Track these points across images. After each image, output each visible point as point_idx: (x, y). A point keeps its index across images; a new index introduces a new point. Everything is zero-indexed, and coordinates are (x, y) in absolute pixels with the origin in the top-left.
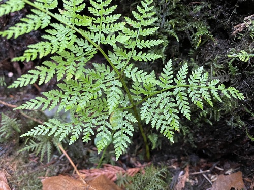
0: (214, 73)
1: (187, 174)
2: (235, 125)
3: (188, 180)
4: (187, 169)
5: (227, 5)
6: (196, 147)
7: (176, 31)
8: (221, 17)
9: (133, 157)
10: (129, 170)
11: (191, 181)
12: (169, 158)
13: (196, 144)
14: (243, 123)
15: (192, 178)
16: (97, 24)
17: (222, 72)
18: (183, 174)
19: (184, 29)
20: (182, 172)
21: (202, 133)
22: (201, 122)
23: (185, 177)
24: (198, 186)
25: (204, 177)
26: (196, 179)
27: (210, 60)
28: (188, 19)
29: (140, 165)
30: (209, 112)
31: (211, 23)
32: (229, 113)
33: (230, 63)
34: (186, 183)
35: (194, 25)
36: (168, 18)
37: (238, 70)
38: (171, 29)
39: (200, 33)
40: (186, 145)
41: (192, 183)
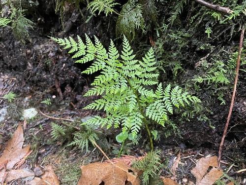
0: (187, 90)
1: (179, 158)
2: (202, 120)
3: (180, 163)
4: (179, 155)
5: (191, 52)
6: (182, 138)
7: (163, 66)
8: (188, 58)
9: (141, 149)
10: (140, 158)
11: (182, 163)
12: (167, 148)
13: (182, 136)
14: (207, 118)
15: (182, 161)
16: (125, 65)
17: (191, 89)
18: (177, 159)
19: (168, 66)
20: (176, 157)
21: (186, 129)
22: (183, 121)
23: (178, 161)
24: (187, 166)
25: (191, 161)
26: (185, 162)
27: (184, 83)
28: (170, 59)
29: (147, 154)
30: (187, 113)
31: (183, 62)
32: (199, 113)
33: (195, 84)
34: (179, 165)
35: (174, 63)
36: (158, 60)
37: (200, 87)
38: (161, 65)
39: (177, 68)
40: (176, 137)
41: (183, 164)
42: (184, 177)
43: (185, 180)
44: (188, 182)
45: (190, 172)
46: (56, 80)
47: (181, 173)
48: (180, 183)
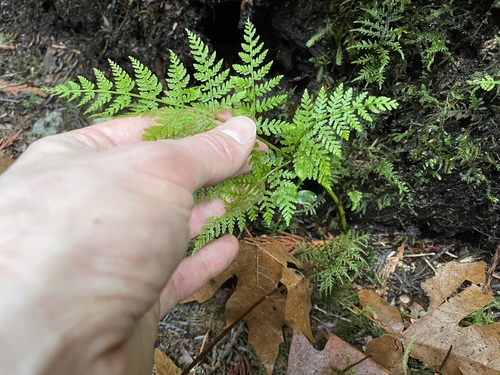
0: (450, 106)
1: (401, 255)
2: (472, 179)
3: (401, 264)
4: (401, 249)
5: (478, 11)
6: (416, 214)
7: (402, 44)
8: (469, 27)
9: (322, 226)
10: (316, 242)
11: (405, 266)
12: (375, 232)
13: (416, 209)
14: (484, 178)
15: (406, 261)
17: (461, 105)
18: (395, 255)
19: (413, 42)
20: (393, 253)
21: (428, 195)
22: (426, 177)
23: (396, 260)
24: (414, 273)
25: (424, 263)
26: (413, 264)
27: (446, 88)
28: (422, 27)
29: (331, 237)
30: (438, 161)
31: (454, 35)
32: (466, 164)
33: (472, 93)
34: (397, 268)
35: (429, 37)
36: (393, 25)
37: (482, 103)
38: (396, 40)
39: (434, 50)
40: (403, 212)
41: (406, 268)
42: (403, 293)
43: (405, 300)
44: (410, 304)
45: (418, 286)
46: (158, 60)
47: (398, 284)
48: (393, 303)
